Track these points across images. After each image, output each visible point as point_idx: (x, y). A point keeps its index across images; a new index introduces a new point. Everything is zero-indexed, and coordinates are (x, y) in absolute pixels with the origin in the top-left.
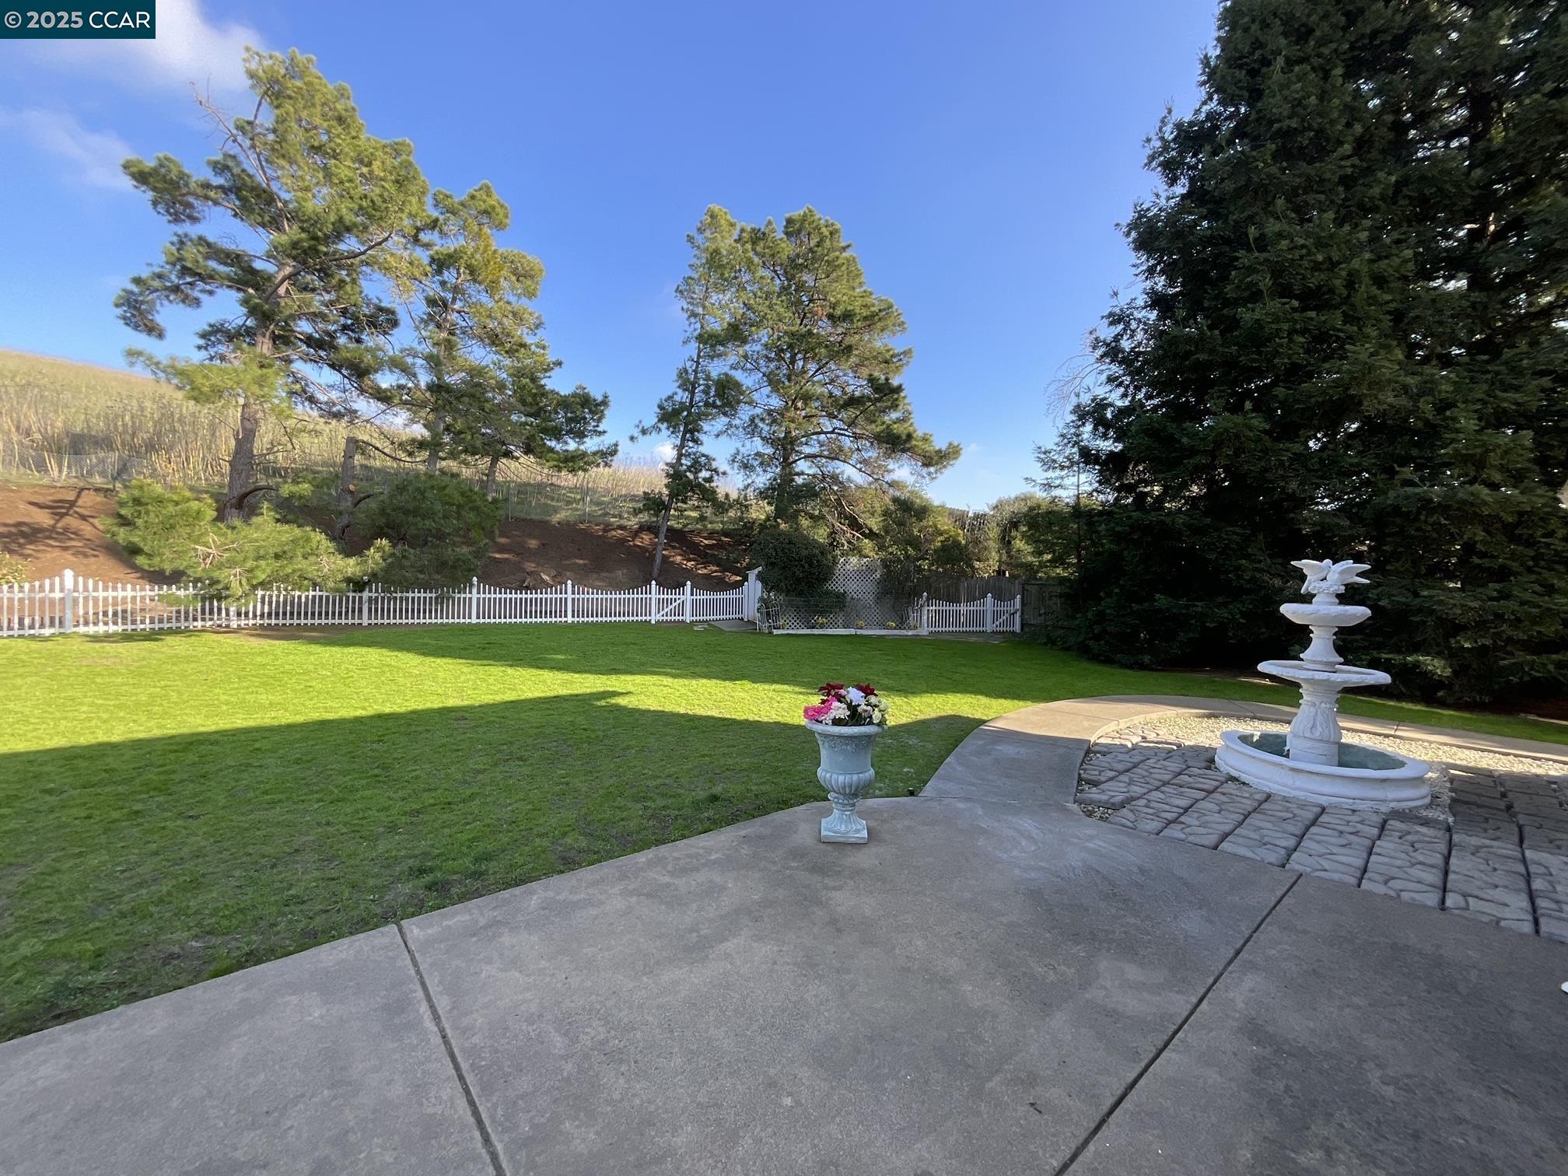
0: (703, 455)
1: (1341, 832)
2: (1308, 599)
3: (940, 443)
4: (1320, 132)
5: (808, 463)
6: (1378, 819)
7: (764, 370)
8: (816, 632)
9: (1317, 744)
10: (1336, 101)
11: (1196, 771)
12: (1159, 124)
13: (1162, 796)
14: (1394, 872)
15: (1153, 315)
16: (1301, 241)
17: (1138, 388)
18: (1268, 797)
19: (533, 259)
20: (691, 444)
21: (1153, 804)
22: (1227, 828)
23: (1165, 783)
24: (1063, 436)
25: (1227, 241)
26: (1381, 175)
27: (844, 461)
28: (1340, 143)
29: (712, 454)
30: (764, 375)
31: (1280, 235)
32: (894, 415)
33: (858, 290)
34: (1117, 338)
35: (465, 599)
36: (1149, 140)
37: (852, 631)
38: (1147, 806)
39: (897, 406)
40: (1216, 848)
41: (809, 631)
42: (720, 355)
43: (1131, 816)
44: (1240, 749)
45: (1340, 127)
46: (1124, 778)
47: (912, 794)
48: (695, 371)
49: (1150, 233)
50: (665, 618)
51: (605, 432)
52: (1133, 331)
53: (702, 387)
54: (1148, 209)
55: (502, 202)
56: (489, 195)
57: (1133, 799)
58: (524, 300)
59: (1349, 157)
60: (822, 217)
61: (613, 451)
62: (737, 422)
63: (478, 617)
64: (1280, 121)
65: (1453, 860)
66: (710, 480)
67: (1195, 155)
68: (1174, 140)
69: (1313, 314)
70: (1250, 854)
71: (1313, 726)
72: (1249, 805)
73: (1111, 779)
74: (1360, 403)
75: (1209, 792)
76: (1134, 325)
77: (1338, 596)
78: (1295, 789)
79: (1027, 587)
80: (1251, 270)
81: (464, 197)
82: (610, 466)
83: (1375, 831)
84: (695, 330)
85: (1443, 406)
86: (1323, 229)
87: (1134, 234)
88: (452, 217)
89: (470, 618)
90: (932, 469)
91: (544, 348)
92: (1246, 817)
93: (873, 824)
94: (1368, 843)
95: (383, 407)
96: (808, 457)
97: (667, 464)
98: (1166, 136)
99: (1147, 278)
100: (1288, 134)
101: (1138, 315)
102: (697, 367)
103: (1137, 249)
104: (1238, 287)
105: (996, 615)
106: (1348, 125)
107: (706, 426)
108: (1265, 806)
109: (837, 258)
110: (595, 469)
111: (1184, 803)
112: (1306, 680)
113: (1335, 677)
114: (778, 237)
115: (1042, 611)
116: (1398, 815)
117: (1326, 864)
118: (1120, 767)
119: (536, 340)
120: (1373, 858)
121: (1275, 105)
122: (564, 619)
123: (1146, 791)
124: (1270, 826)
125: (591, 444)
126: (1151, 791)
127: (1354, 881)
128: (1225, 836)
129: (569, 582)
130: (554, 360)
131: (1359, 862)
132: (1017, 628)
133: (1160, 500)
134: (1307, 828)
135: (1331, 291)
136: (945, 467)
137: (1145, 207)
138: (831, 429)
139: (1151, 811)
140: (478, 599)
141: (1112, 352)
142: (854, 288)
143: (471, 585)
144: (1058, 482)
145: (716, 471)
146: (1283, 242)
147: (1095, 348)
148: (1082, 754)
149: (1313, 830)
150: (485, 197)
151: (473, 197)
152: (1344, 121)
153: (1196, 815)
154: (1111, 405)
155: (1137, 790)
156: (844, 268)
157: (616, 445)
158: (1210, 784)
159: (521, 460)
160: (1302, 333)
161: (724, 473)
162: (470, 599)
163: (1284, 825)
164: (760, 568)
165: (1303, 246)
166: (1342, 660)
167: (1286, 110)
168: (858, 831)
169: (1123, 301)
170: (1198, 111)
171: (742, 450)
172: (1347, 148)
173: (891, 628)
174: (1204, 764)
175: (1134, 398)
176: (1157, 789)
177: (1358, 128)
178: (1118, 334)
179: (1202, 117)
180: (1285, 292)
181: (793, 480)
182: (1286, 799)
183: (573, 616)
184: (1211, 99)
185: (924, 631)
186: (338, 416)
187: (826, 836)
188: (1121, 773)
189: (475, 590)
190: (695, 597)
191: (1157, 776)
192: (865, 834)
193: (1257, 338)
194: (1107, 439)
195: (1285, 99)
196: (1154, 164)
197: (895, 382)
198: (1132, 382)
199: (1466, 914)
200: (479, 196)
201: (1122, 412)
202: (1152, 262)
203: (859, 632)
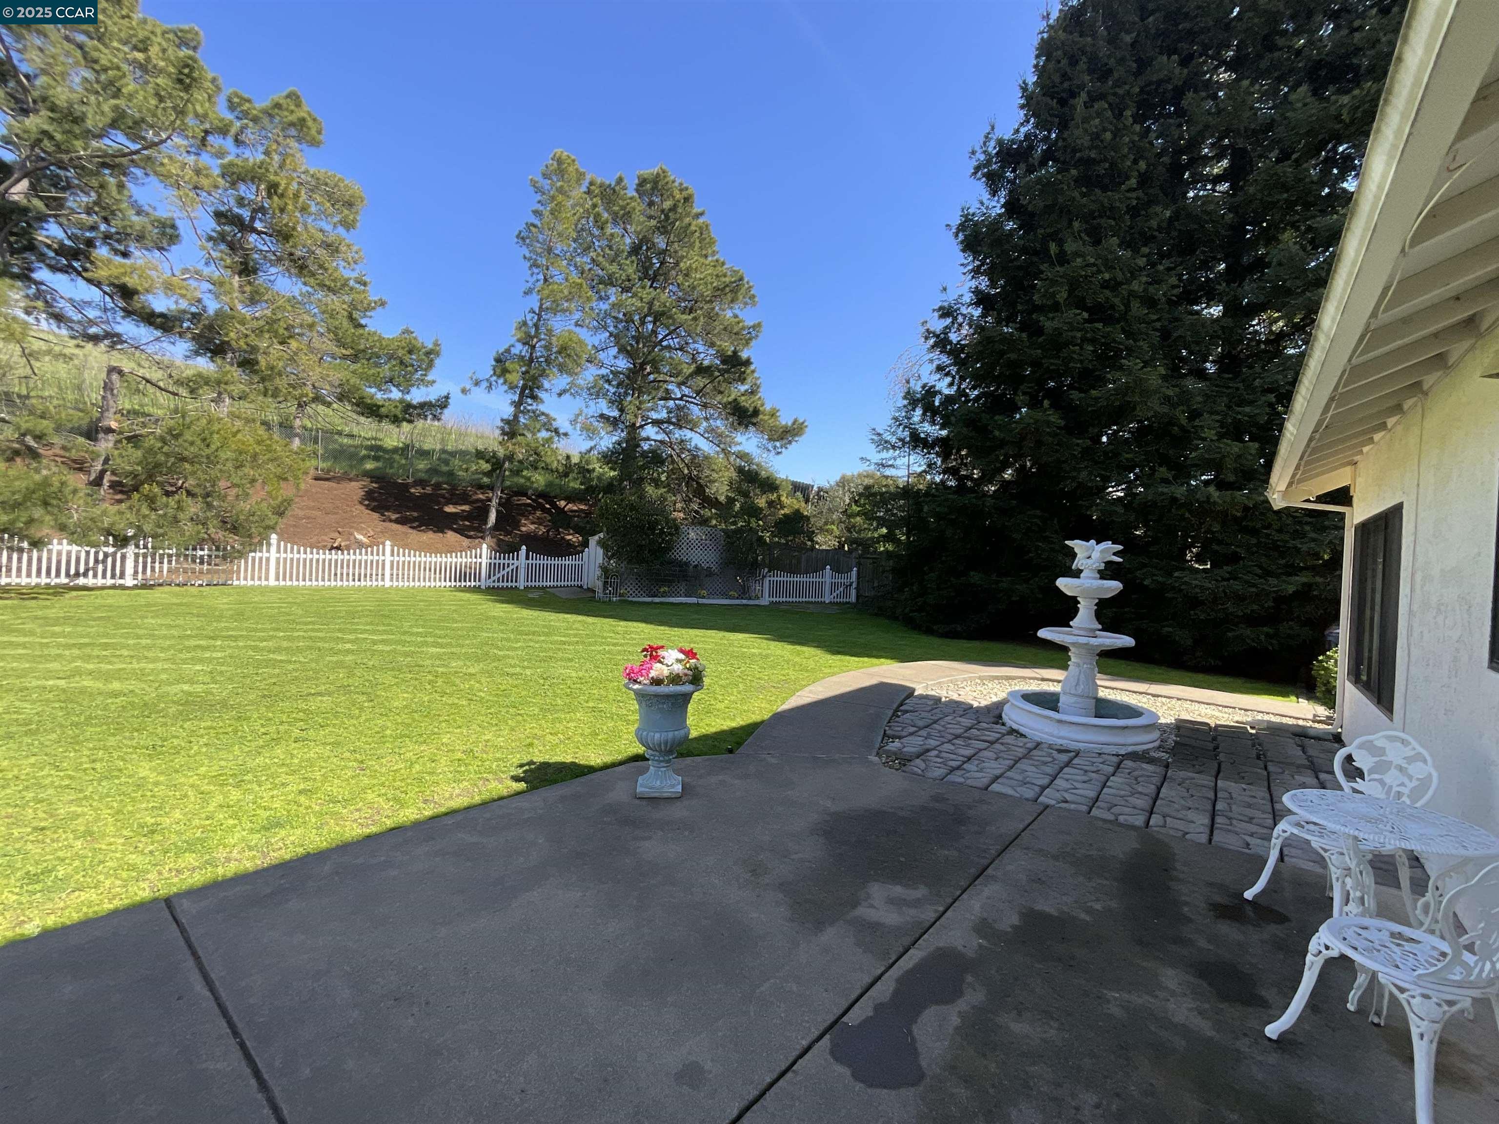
0: (543, 414)
1: (1086, 771)
2: (1077, 574)
3: (785, 419)
4: (1113, 164)
5: (656, 429)
6: (1115, 759)
7: (611, 329)
8: (657, 600)
9: (1080, 700)
10: (1127, 139)
11: (984, 725)
12: (982, 139)
13: (952, 748)
14: (1117, 801)
15: (977, 312)
16: (1092, 260)
17: (962, 379)
18: (1038, 745)
19: (353, 185)
20: (529, 401)
21: (944, 755)
22: (998, 772)
23: (957, 737)
24: (896, 419)
25: (1036, 253)
26: (1158, 209)
27: (691, 430)
28: (1128, 178)
29: (553, 414)
30: (611, 335)
31: (1077, 254)
32: (743, 388)
33: (710, 259)
34: (947, 330)
35: (261, 559)
36: (973, 153)
37: (694, 600)
38: (937, 756)
39: (745, 379)
40: (986, 789)
41: (649, 599)
42: (564, 311)
43: (923, 766)
44: (1021, 705)
45: (1129, 163)
46: (923, 733)
47: (731, 751)
48: (536, 326)
49: (976, 237)
50: (496, 584)
51: (434, 382)
52: (960, 325)
53: (543, 342)
54: (973, 214)
55: (315, 115)
56: (298, 105)
57: (928, 750)
58: (341, 230)
59: (1135, 190)
60: (675, 178)
61: (443, 403)
62: (580, 382)
63: (277, 579)
64: (1080, 151)
65: (1163, 790)
66: (549, 440)
67: (1014, 171)
68: (997, 154)
69: (1100, 325)
70: (1010, 792)
71: (1077, 684)
72: (1020, 752)
73: (911, 734)
74: (1134, 409)
75: (992, 743)
76: (960, 319)
77: (1099, 572)
78: (1059, 738)
79: (862, 560)
80: (1053, 282)
81: (266, 104)
82: (439, 420)
83: (1111, 769)
84: (538, 280)
85: (1194, 415)
86: (1111, 252)
87: (961, 236)
88: (251, 124)
89: (267, 579)
90: (778, 444)
91: (365, 284)
92: (1016, 762)
93: (687, 780)
94: (1103, 778)
95: (158, 333)
96: (657, 423)
97: (502, 420)
98: (990, 149)
99: (973, 277)
100: (1089, 162)
101: (964, 310)
102: (539, 320)
103: (963, 251)
104: (1044, 296)
105: (834, 586)
106: (1135, 162)
107: (546, 384)
108: (1035, 752)
109: (690, 224)
110: (422, 421)
111: (968, 752)
112: (1073, 644)
113: (1094, 641)
114: (629, 195)
115: (876, 584)
116: (1134, 756)
117: (1068, 797)
118: (921, 723)
119: (354, 275)
120: (1105, 790)
121: (1079, 136)
122: (381, 583)
123: (938, 743)
124: (1033, 769)
125: (417, 396)
126: (943, 743)
127: (1084, 808)
128: (996, 778)
129: (388, 543)
130: (376, 298)
131: (1092, 794)
132: (853, 599)
133: (979, 482)
134: (1062, 769)
135: (1113, 307)
136: (790, 442)
137: (971, 211)
138: (679, 396)
139: (939, 760)
140: (278, 559)
141: (941, 342)
142: (706, 256)
143: (269, 545)
144: (890, 463)
145: (556, 431)
146: (1078, 260)
147: (926, 338)
148: (890, 713)
149: (1066, 770)
150: (292, 107)
151: (278, 106)
152: (1132, 157)
153: (976, 762)
154: (940, 392)
155: (932, 743)
156: (697, 234)
157: (447, 397)
158: (993, 736)
159: (335, 406)
160: (1093, 341)
161: (566, 434)
162: (268, 559)
163: (1044, 768)
164: (602, 535)
165: (1094, 265)
166: (1100, 627)
167: (1086, 141)
168: (673, 786)
169: (950, 298)
170: (1017, 131)
171: (585, 410)
172: (1133, 182)
173: (734, 598)
174: (993, 720)
175: (959, 387)
176: (950, 741)
177: (1142, 165)
178: (946, 327)
179: (1021, 136)
180: (1081, 304)
181: (638, 446)
182: (1050, 746)
183: (392, 580)
184: (1028, 121)
185: (765, 601)
186: (95, 339)
187: (641, 793)
188: (920, 729)
189: (273, 549)
190: (530, 561)
191: (951, 731)
192: (679, 788)
193: (1057, 344)
194: (935, 424)
195: (1086, 130)
196: (979, 174)
197: (744, 355)
198: (958, 372)
199: (1163, 830)
200: (285, 106)
201: (949, 400)
202: (977, 263)
203: (701, 601)
